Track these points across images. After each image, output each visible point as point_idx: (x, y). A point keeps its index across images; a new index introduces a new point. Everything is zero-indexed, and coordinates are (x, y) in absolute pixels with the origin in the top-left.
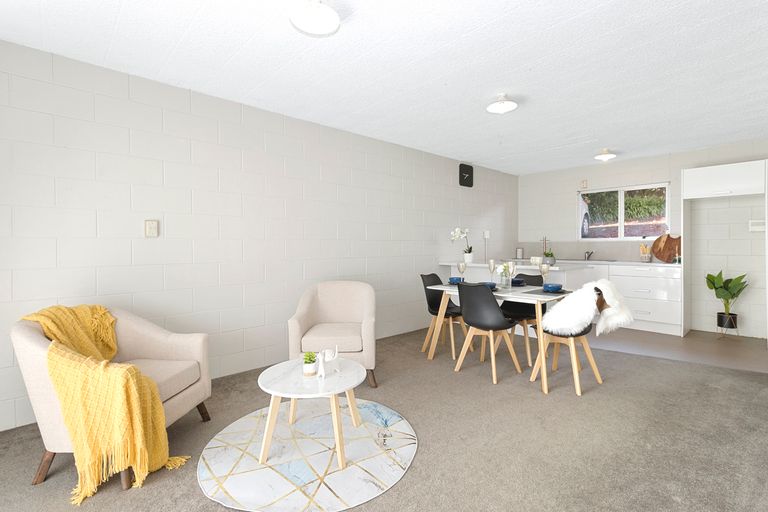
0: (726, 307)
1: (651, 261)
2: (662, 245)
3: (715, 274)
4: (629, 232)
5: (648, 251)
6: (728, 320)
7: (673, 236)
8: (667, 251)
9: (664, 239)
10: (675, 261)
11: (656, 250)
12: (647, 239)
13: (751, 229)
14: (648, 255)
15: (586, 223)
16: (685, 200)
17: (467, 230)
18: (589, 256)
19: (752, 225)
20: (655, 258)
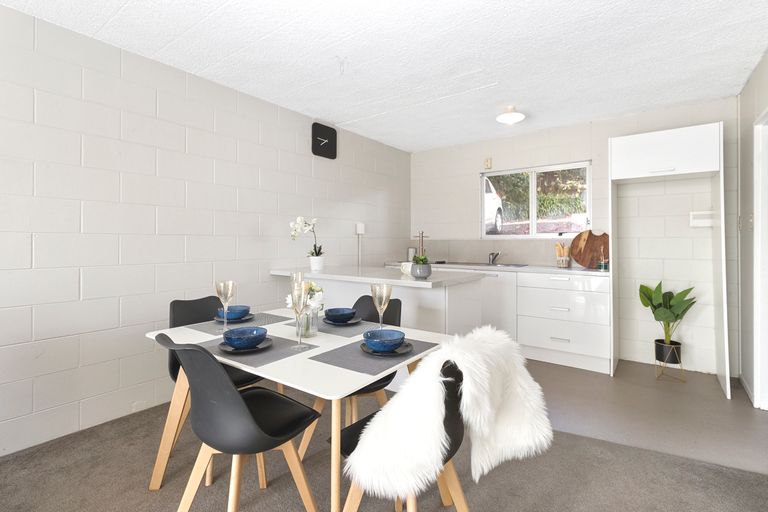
0: (667, 333)
1: (569, 266)
2: (582, 244)
3: (653, 285)
4: (541, 229)
5: (566, 254)
6: (669, 350)
7: (597, 233)
8: (590, 252)
9: (585, 236)
10: (599, 267)
11: (576, 251)
12: (564, 236)
13: (693, 223)
14: (565, 258)
15: (499, 220)
16: (612, 181)
17: (314, 221)
18: (494, 260)
19: (695, 217)
20: (575, 264)
